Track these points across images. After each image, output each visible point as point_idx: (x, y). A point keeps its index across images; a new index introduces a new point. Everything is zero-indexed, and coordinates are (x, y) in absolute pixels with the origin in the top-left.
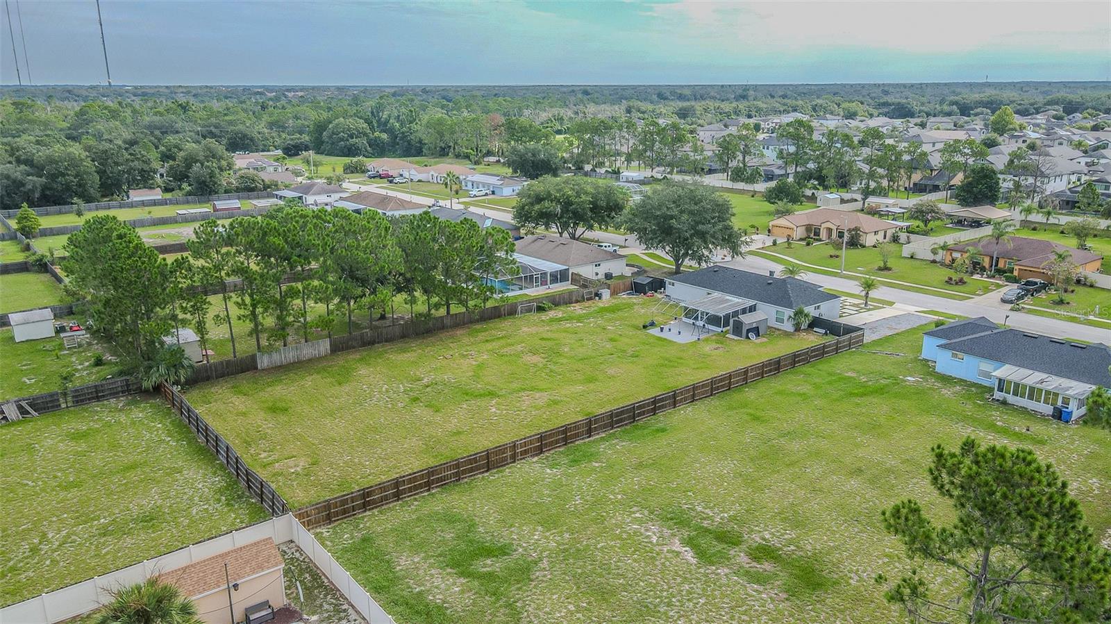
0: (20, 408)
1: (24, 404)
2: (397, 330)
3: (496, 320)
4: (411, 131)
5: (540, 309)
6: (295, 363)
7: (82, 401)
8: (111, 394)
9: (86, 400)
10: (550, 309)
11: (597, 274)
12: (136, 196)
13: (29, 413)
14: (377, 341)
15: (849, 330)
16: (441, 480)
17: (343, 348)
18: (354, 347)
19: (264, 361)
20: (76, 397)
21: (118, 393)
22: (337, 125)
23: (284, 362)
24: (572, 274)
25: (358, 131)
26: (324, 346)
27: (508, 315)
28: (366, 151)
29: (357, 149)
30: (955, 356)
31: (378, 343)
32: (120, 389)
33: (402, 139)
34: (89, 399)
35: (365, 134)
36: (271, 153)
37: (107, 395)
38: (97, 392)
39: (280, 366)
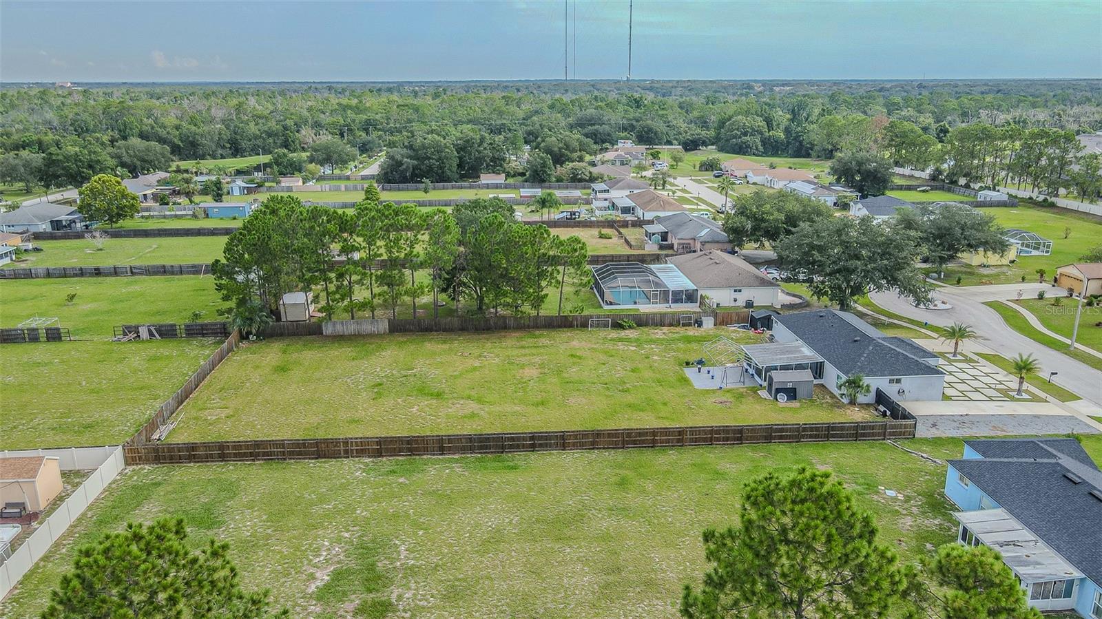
0: (150, 331)
1: (152, 329)
2: (455, 321)
3: (565, 329)
4: (804, 131)
5: (617, 326)
6: (355, 335)
7: (192, 334)
8: (212, 333)
9: (194, 334)
10: (630, 327)
11: (735, 300)
12: (486, 179)
13: (155, 337)
14: (434, 328)
15: (906, 416)
16: (265, 454)
17: (401, 329)
18: (411, 331)
19: (328, 329)
20: (188, 330)
21: (217, 333)
22: (734, 122)
23: (346, 333)
24: (701, 296)
25: (753, 129)
26: (383, 326)
27: (581, 326)
28: (757, 149)
29: (748, 146)
30: (962, 479)
31: (436, 331)
32: (219, 331)
33: (795, 139)
34: (197, 334)
35: (761, 133)
36: (673, 147)
37: (210, 333)
38: (202, 329)
39: (342, 336)
